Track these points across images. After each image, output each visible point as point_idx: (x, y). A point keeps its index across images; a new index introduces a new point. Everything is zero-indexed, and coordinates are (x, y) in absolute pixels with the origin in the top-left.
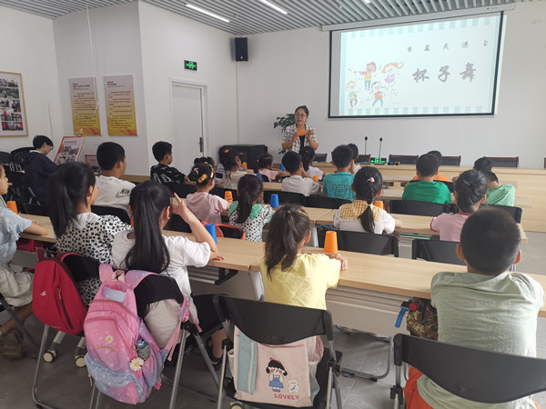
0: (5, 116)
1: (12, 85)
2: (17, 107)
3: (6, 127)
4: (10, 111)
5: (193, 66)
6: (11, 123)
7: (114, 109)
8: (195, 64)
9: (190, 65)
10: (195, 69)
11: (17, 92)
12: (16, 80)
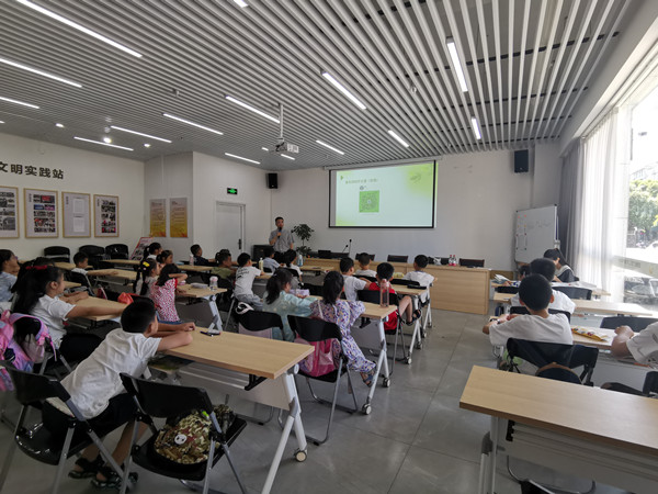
0: (104, 224)
1: (111, 203)
2: (113, 218)
3: (104, 231)
4: (108, 220)
5: (234, 191)
6: (108, 228)
7: (175, 219)
8: (236, 190)
9: (231, 191)
10: (236, 193)
11: (114, 208)
12: (114, 201)
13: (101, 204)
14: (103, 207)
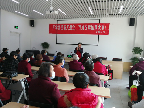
5: (17, 27)
8: (18, 27)
9: (16, 27)
10: (18, 28)
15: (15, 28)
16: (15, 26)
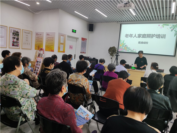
0: (14, 42)
1: (17, 32)
2: (18, 39)
3: (13, 45)
4: (15, 40)
6: (15, 44)
7: (48, 43)
10: (75, 32)
11: (18, 35)
12: (19, 31)
13: (12, 32)
14: (13, 34)
15: (73, 32)
16: (73, 30)
